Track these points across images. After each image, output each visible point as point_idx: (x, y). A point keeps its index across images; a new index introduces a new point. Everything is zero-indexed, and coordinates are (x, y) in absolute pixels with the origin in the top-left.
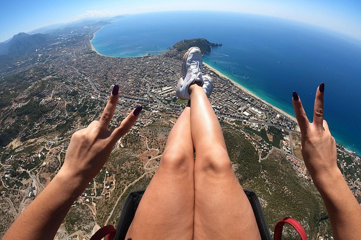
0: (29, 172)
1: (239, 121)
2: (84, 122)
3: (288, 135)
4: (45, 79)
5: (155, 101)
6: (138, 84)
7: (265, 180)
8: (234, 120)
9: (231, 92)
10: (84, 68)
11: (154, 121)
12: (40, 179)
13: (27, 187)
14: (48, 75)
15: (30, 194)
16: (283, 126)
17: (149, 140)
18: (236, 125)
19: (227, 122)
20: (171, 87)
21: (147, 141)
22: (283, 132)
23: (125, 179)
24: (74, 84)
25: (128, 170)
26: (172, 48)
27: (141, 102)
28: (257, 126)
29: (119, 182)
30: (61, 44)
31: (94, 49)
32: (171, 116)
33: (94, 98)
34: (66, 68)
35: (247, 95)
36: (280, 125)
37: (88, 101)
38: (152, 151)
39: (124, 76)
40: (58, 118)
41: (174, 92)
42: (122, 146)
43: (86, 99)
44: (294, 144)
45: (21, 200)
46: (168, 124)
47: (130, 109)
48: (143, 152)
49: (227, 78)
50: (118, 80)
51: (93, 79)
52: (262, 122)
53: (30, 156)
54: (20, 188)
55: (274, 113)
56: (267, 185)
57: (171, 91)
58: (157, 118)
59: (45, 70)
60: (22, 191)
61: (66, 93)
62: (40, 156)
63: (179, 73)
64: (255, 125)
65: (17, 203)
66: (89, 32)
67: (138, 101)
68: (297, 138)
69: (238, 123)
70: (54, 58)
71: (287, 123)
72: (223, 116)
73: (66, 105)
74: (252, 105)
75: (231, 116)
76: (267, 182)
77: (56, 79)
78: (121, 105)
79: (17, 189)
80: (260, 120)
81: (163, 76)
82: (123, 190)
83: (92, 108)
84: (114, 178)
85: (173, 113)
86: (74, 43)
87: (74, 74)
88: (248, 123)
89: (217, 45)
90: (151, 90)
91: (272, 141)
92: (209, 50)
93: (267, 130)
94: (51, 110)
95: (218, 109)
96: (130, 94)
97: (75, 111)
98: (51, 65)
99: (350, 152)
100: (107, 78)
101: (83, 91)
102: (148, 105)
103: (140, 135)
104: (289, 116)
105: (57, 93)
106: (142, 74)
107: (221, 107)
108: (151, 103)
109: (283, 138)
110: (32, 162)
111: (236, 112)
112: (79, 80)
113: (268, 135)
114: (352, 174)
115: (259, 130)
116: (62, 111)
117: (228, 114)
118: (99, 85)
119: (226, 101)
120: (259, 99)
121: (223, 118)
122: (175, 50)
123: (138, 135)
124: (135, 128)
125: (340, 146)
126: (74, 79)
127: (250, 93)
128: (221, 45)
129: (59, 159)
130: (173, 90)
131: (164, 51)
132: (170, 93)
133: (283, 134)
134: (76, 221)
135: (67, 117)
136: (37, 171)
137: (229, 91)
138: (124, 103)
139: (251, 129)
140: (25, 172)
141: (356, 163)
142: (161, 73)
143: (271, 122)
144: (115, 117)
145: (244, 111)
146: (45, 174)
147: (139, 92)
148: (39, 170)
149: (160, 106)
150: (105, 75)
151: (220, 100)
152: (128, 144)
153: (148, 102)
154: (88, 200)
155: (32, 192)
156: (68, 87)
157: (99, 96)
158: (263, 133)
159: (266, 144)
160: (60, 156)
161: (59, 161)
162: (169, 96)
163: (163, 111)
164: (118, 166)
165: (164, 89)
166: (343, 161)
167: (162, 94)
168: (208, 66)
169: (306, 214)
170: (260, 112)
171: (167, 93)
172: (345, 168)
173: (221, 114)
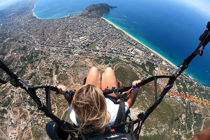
0: (6, 109)
1: (129, 58)
2: (33, 67)
3: (158, 67)
4: (5, 41)
5: (75, 47)
6: (64, 36)
7: (145, 97)
8: (126, 57)
9: (123, 39)
10: (29, 29)
11: (76, 62)
12: (13, 112)
13: (8, 119)
14: (7, 38)
15: (10, 123)
16: (155, 61)
17: (74, 77)
18: (127, 61)
19: (121, 59)
20: (85, 37)
21: (72, 79)
22: (155, 65)
23: (62, 106)
24: (23, 41)
25: (63, 100)
26: (85, 10)
27: (67, 49)
28: (140, 61)
29: (59, 108)
30: (14, 15)
31: (35, 15)
32: (86, 57)
33: (37, 49)
34: (18, 31)
35: (133, 41)
36: (153, 60)
37: (33, 52)
38: (76, 85)
39: (55, 32)
40: (16, 67)
41: (87, 40)
42: (58, 82)
43: (32, 51)
44: (161, 73)
45: (7, 128)
46: (85, 63)
47: (60, 54)
48: (70, 86)
49: (121, 29)
50: (51, 35)
51: (35, 36)
52: (142, 59)
53: (4, 98)
54: (4, 121)
55: (150, 52)
56: (146, 101)
57: (85, 40)
58: (77, 59)
59: (5, 35)
60: (6, 122)
61: (19, 49)
62: (10, 96)
63: (90, 27)
64: (138, 60)
65: (5, 130)
66: (31, 4)
67: (64, 48)
68: (163, 69)
69: (128, 59)
70: (10, 25)
71: (157, 59)
72: (118, 55)
73: (20, 57)
74: (137, 47)
75: (124, 55)
76: (146, 98)
77: (12, 40)
78: (54, 52)
79: (3, 122)
80: (141, 57)
81: (79, 29)
82: (62, 114)
83: (36, 56)
84: (55, 105)
85: (87, 55)
86: (22, 12)
87: (23, 34)
88: (134, 59)
89: (114, 7)
90: (72, 40)
91: (148, 71)
92: (109, 11)
93: (145, 63)
94: (11, 63)
95: (115, 50)
96: (59, 44)
97: (26, 60)
98: (8, 30)
99: (192, 78)
100: (44, 34)
101: (29, 46)
102: (71, 50)
103: (67, 75)
104: (158, 55)
105: (14, 50)
106: (66, 29)
107: (117, 49)
108: (73, 48)
109: (155, 69)
110: (7, 101)
111: (127, 52)
112: (26, 38)
113: (146, 67)
114: (193, 93)
115: (141, 64)
116: (18, 62)
117: (122, 53)
118: (40, 40)
119: (120, 45)
120: (140, 43)
121: (119, 56)
122: (87, 11)
123: (67, 74)
124: (64, 69)
125: (187, 75)
126: (23, 38)
127: (135, 39)
128: (116, 7)
129: (22, 96)
130: (86, 39)
131: (80, 12)
132: (85, 41)
133: (155, 66)
134: (40, 136)
135: (22, 66)
136: (10, 107)
137: (122, 38)
138: (56, 51)
139: (136, 63)
140: (4, 109)
141: (195, 86)
142: (78, 28)
143: (148, 59)
144: (51, 62)
145: (131, 51)
146: (15, 108)
147: (65, 41)
148: (11, 106)
149: (79, 50)
150: (43, 32)
151: (116, 44)
152: (61, 81)
153: (71, 48)
154: (43, 121)
155: (11, 121)
156: (20, 44)
157: (40, 47)
158: (143, 66)
159: (145, 73)
160: (22, 94)
161: (21, 98)
162: (84, 43)
163: (81, 54)
164: (57, 97)
165: (81, 38)
166: (188, 84)
167: (80, 42)
168: (109, 21)
169: (167, 120)
170: (141, 52)
171: (83, 41)
172: (189, 89)
173: (117, 53)
